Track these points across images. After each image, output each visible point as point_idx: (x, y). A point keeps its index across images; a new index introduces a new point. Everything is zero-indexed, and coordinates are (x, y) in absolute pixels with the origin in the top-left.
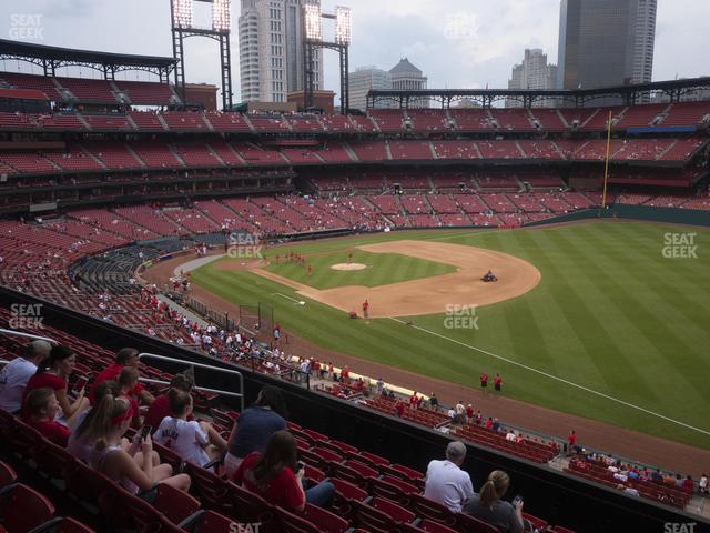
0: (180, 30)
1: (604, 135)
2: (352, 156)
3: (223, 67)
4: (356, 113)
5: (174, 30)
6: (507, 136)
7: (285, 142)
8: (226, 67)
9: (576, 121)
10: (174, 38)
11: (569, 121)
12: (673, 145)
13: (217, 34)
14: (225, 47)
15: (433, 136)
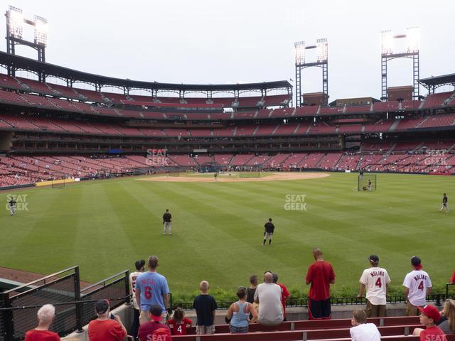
0: (300, 66)
3: (324, 81)
5: (297, 66)
7: (340, 121)
8: (325, 81)
10: (296, 70)
13: (321, 64)
14: (325, 69)
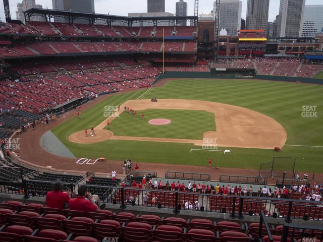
1: (160, 40)
2: (34, 52)
4: (17, 22)
6: (107, 40)
9: (134, 33)
11: (131, 33)
12: (184, 45)
15: (70, 39)
